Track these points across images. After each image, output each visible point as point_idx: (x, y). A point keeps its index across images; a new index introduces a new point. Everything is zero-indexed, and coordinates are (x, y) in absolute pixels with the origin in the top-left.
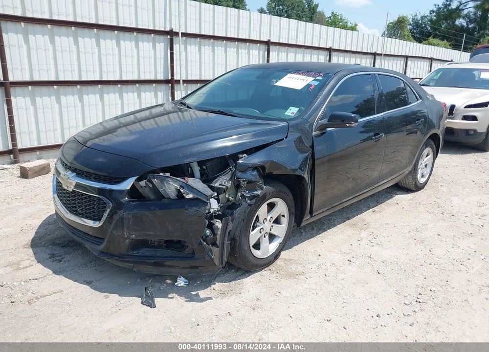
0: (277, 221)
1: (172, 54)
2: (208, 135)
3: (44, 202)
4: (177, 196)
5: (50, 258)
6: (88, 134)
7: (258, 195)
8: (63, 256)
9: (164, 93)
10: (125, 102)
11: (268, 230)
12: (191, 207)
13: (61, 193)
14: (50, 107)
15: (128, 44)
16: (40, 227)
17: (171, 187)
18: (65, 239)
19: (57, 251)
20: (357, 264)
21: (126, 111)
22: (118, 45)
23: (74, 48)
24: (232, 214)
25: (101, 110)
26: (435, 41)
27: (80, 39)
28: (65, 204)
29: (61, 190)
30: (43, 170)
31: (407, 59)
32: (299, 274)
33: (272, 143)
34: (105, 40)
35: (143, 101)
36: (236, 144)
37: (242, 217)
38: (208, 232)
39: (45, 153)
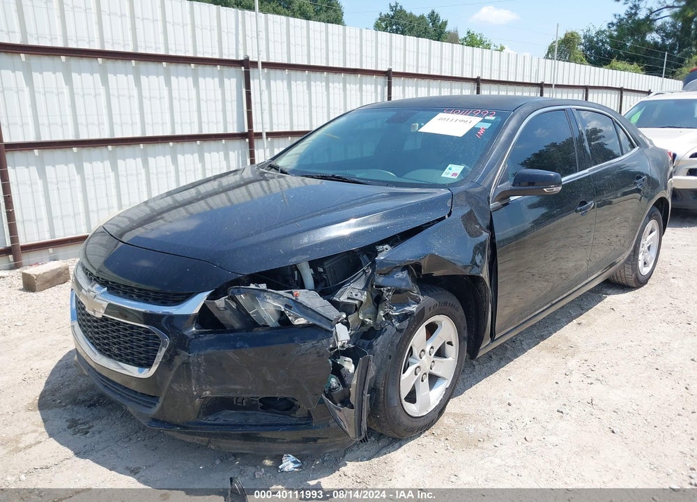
0: (440, 353)
1: (248, 94)
2: (323, 216)
3: (59, 330)
4: (279, 321)
5: (69, 427)
6: (126, 220)
7: (411, 314)
8: (91, 424)
9: (238, 152)
10: (181, 168)
11: (428, 370)
12: (304, 340)
13: (84, 320)
14: (67, 179)
15: (182, 80)
16: (53, 372)
17: (268, 307)
18: (93, 392)
19: (82, 413)
20: (573, 416)
21: (183, 183)
22: (168, 83)
23: (102, 90)
24: (370, 347)
25: (144, 182)
26: (620, 64)
27: (111, 77)
28: (91, 338)
29: (83, 315)
30: (58, 278)
31: (587, 91)
32: (481, 440)
33: (429, 224)
34: (147, 77)
35: (208, 166)
36: (369, 229)
37: (387, 352)
38: (334, 381)
39: (61, 251)
